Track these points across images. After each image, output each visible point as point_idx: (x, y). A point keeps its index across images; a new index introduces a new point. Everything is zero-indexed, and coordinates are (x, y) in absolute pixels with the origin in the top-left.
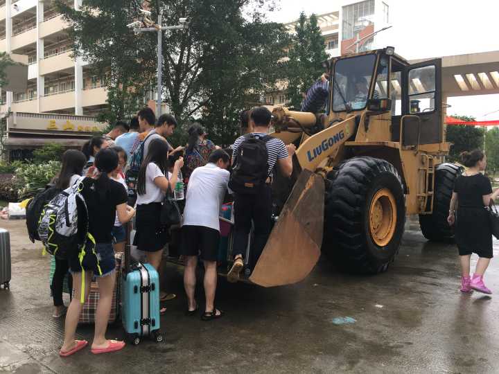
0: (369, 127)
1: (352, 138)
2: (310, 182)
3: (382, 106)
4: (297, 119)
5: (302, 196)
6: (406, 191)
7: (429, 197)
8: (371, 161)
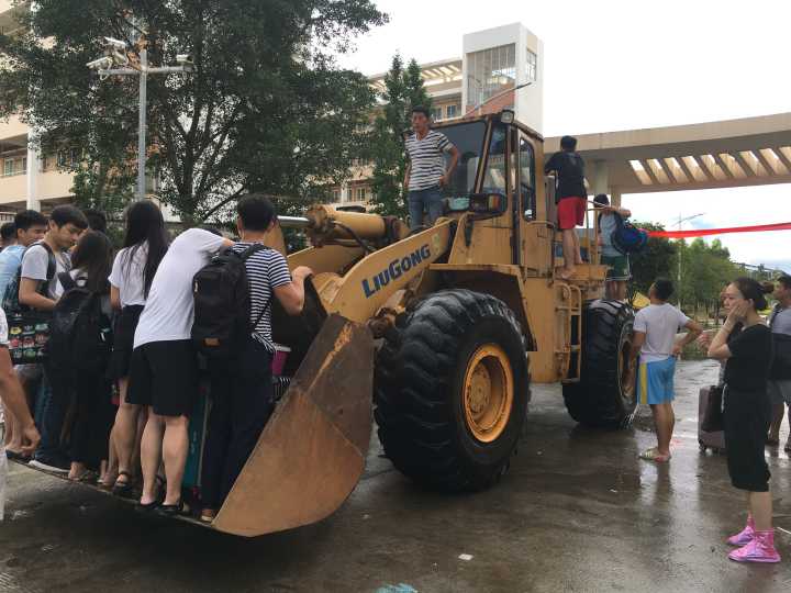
0: (473, 239)
1: (444, 258)
2: (345, 337)
3: (491, 205)
4: (347, 226)
5: (327, 362)
6: (531, 346)
7: (574, 355)
8: (468, 296)
